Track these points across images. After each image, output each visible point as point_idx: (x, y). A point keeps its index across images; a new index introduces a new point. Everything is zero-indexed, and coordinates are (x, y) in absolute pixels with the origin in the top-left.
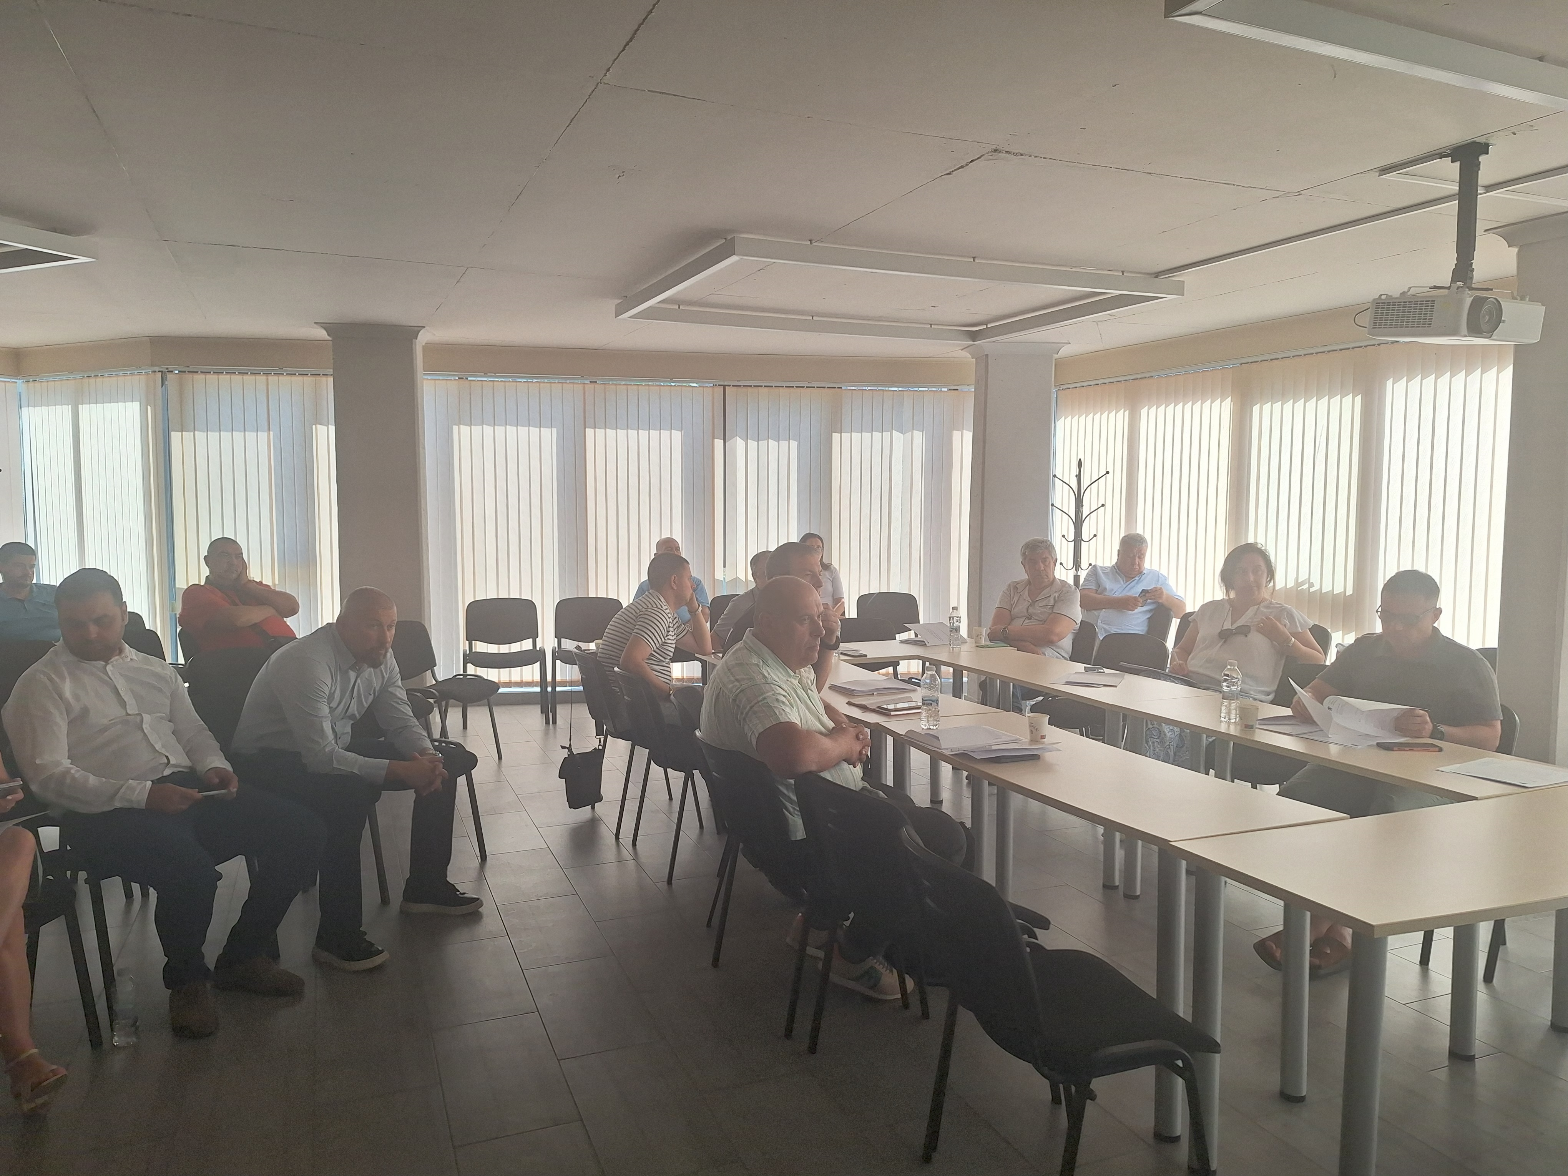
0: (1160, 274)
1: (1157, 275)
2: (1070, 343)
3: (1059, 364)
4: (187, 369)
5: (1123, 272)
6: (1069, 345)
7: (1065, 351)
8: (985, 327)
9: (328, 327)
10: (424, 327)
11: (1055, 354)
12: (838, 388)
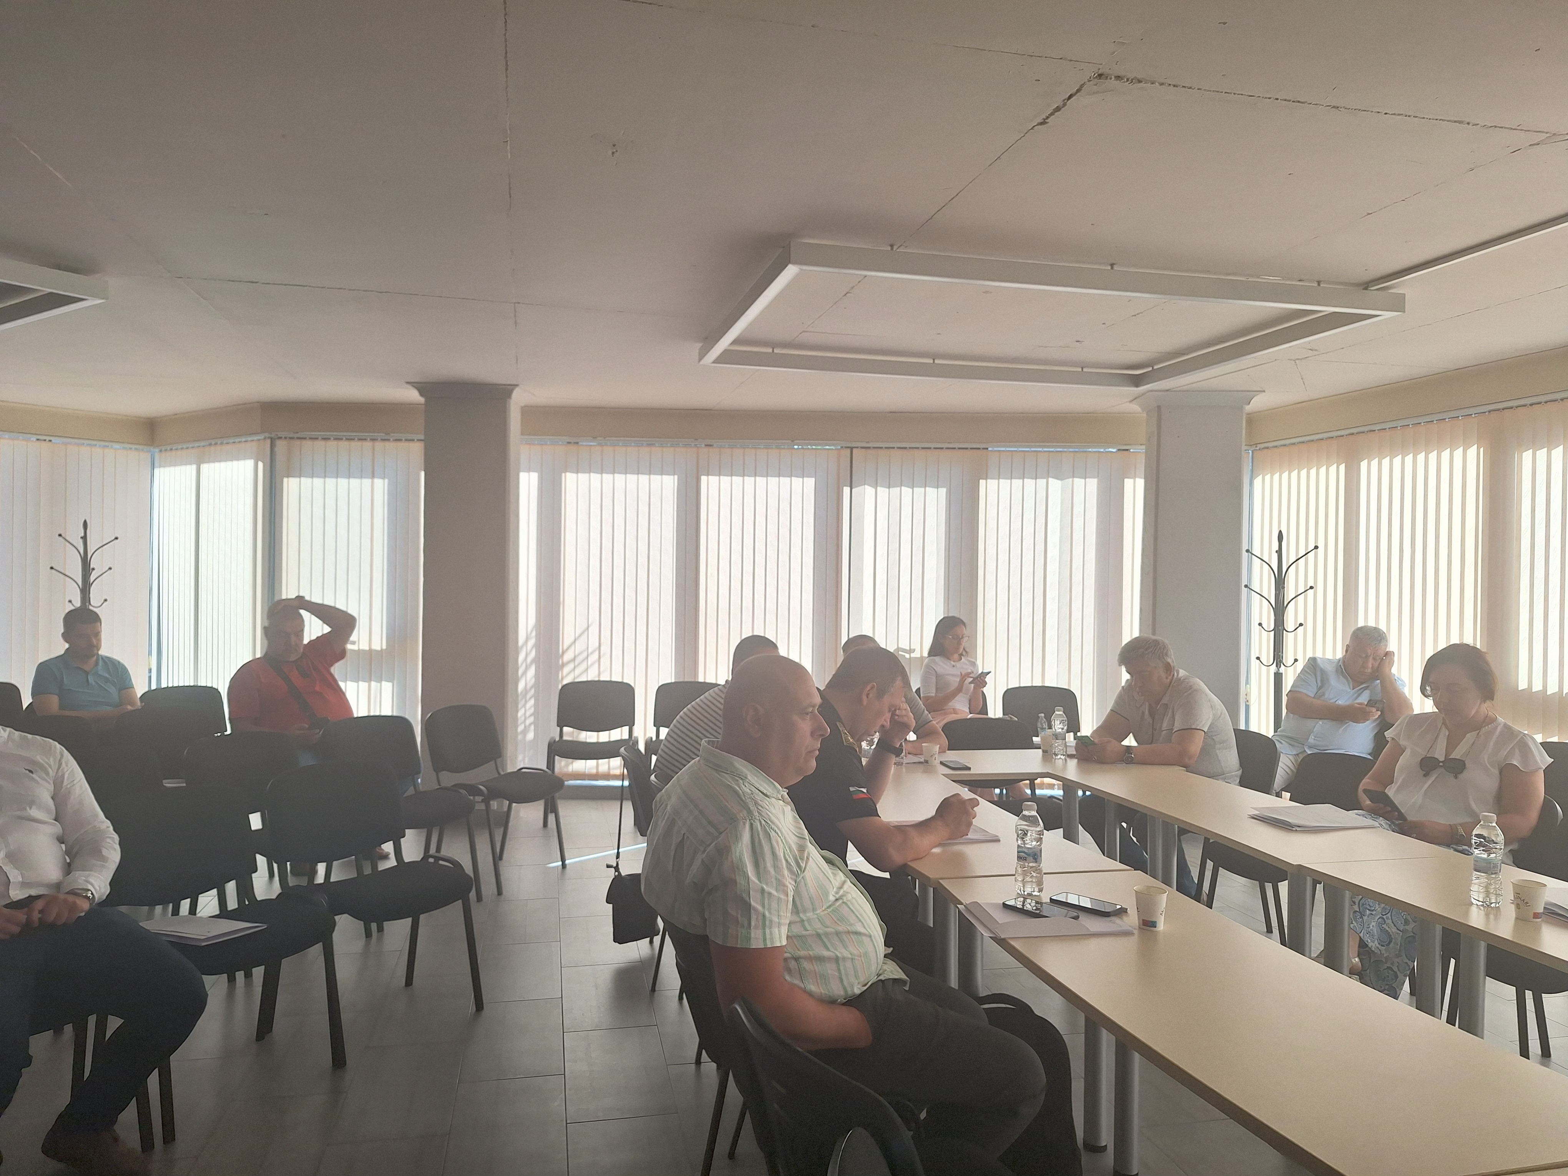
0: (1370, 285)
1: (1366, 286)
2: (1264, 391)
3: (1252, 420)
4: (296, 436)
5: (1319, 283)
6: (1264, 393)
7: (1258, 403)
8: (1150, 369)
9: (423, 388)
10: (517, 385)
11: (1246, 404)
12: (984, 449)
